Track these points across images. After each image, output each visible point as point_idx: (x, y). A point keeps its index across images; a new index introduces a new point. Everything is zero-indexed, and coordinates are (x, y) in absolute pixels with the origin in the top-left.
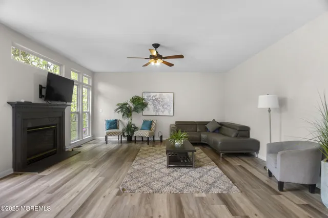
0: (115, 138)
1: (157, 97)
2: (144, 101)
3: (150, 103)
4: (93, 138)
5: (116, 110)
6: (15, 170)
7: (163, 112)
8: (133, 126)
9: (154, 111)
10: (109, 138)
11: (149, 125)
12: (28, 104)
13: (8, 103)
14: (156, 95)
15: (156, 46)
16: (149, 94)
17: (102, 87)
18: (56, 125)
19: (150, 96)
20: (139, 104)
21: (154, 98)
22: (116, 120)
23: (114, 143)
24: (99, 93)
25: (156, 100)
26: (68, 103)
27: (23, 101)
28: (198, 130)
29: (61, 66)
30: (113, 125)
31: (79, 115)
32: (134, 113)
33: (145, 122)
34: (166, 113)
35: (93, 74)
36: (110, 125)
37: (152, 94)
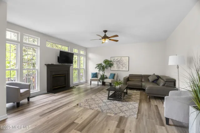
0: (96, 83)
1: (119, 60)
2: (111, 62)
3: (115, 63)
4: (86, 82)
5: (96, 67)
6: (48, 92)
7: (122, 69)
8: (105, 76)
9: (117, 68)
10: (93, 82)
11: (113, 76)
12: (52, 65)
13: (45, 64)
14: (118, 59)
15: (105, 31)
16: (114, 58)
17: (90, 55)
18: (65, 74)
19: (115, 59)
20: (109, 64)
21: (117, 61)
22: (97, 73)
23: (94, 85)
24: (89, 59)
25: (118, 61)
26: (71, 64)
27: (50, 64)
28: (143, 80)
29: (68, 47)
30: (95, 75)
31: (79, 70)
32: (105, 69)
33: (111, 74)
34: (124, 69)
35: (86, 49)
36: (93, 75)
37: (116, 58)
